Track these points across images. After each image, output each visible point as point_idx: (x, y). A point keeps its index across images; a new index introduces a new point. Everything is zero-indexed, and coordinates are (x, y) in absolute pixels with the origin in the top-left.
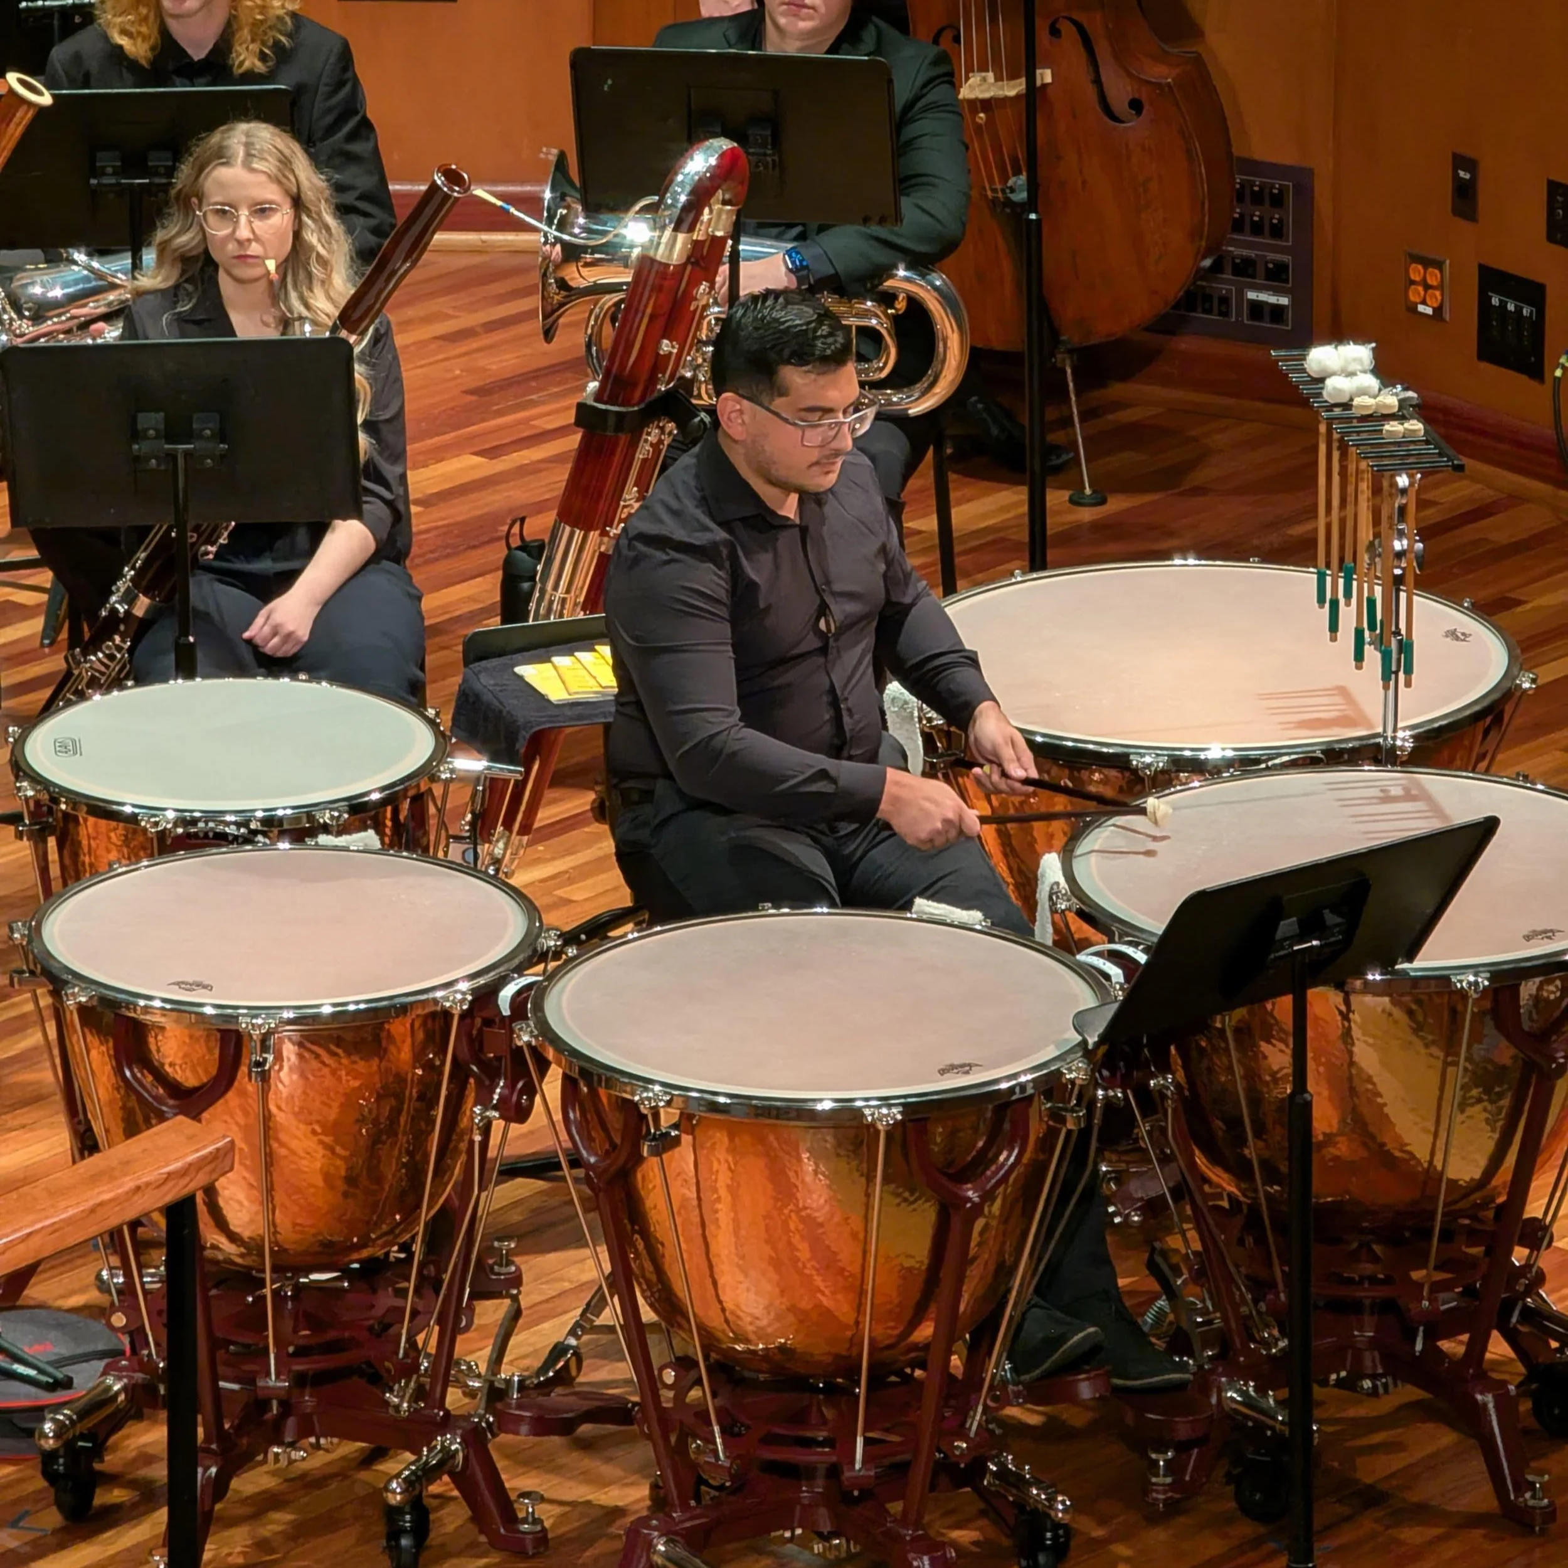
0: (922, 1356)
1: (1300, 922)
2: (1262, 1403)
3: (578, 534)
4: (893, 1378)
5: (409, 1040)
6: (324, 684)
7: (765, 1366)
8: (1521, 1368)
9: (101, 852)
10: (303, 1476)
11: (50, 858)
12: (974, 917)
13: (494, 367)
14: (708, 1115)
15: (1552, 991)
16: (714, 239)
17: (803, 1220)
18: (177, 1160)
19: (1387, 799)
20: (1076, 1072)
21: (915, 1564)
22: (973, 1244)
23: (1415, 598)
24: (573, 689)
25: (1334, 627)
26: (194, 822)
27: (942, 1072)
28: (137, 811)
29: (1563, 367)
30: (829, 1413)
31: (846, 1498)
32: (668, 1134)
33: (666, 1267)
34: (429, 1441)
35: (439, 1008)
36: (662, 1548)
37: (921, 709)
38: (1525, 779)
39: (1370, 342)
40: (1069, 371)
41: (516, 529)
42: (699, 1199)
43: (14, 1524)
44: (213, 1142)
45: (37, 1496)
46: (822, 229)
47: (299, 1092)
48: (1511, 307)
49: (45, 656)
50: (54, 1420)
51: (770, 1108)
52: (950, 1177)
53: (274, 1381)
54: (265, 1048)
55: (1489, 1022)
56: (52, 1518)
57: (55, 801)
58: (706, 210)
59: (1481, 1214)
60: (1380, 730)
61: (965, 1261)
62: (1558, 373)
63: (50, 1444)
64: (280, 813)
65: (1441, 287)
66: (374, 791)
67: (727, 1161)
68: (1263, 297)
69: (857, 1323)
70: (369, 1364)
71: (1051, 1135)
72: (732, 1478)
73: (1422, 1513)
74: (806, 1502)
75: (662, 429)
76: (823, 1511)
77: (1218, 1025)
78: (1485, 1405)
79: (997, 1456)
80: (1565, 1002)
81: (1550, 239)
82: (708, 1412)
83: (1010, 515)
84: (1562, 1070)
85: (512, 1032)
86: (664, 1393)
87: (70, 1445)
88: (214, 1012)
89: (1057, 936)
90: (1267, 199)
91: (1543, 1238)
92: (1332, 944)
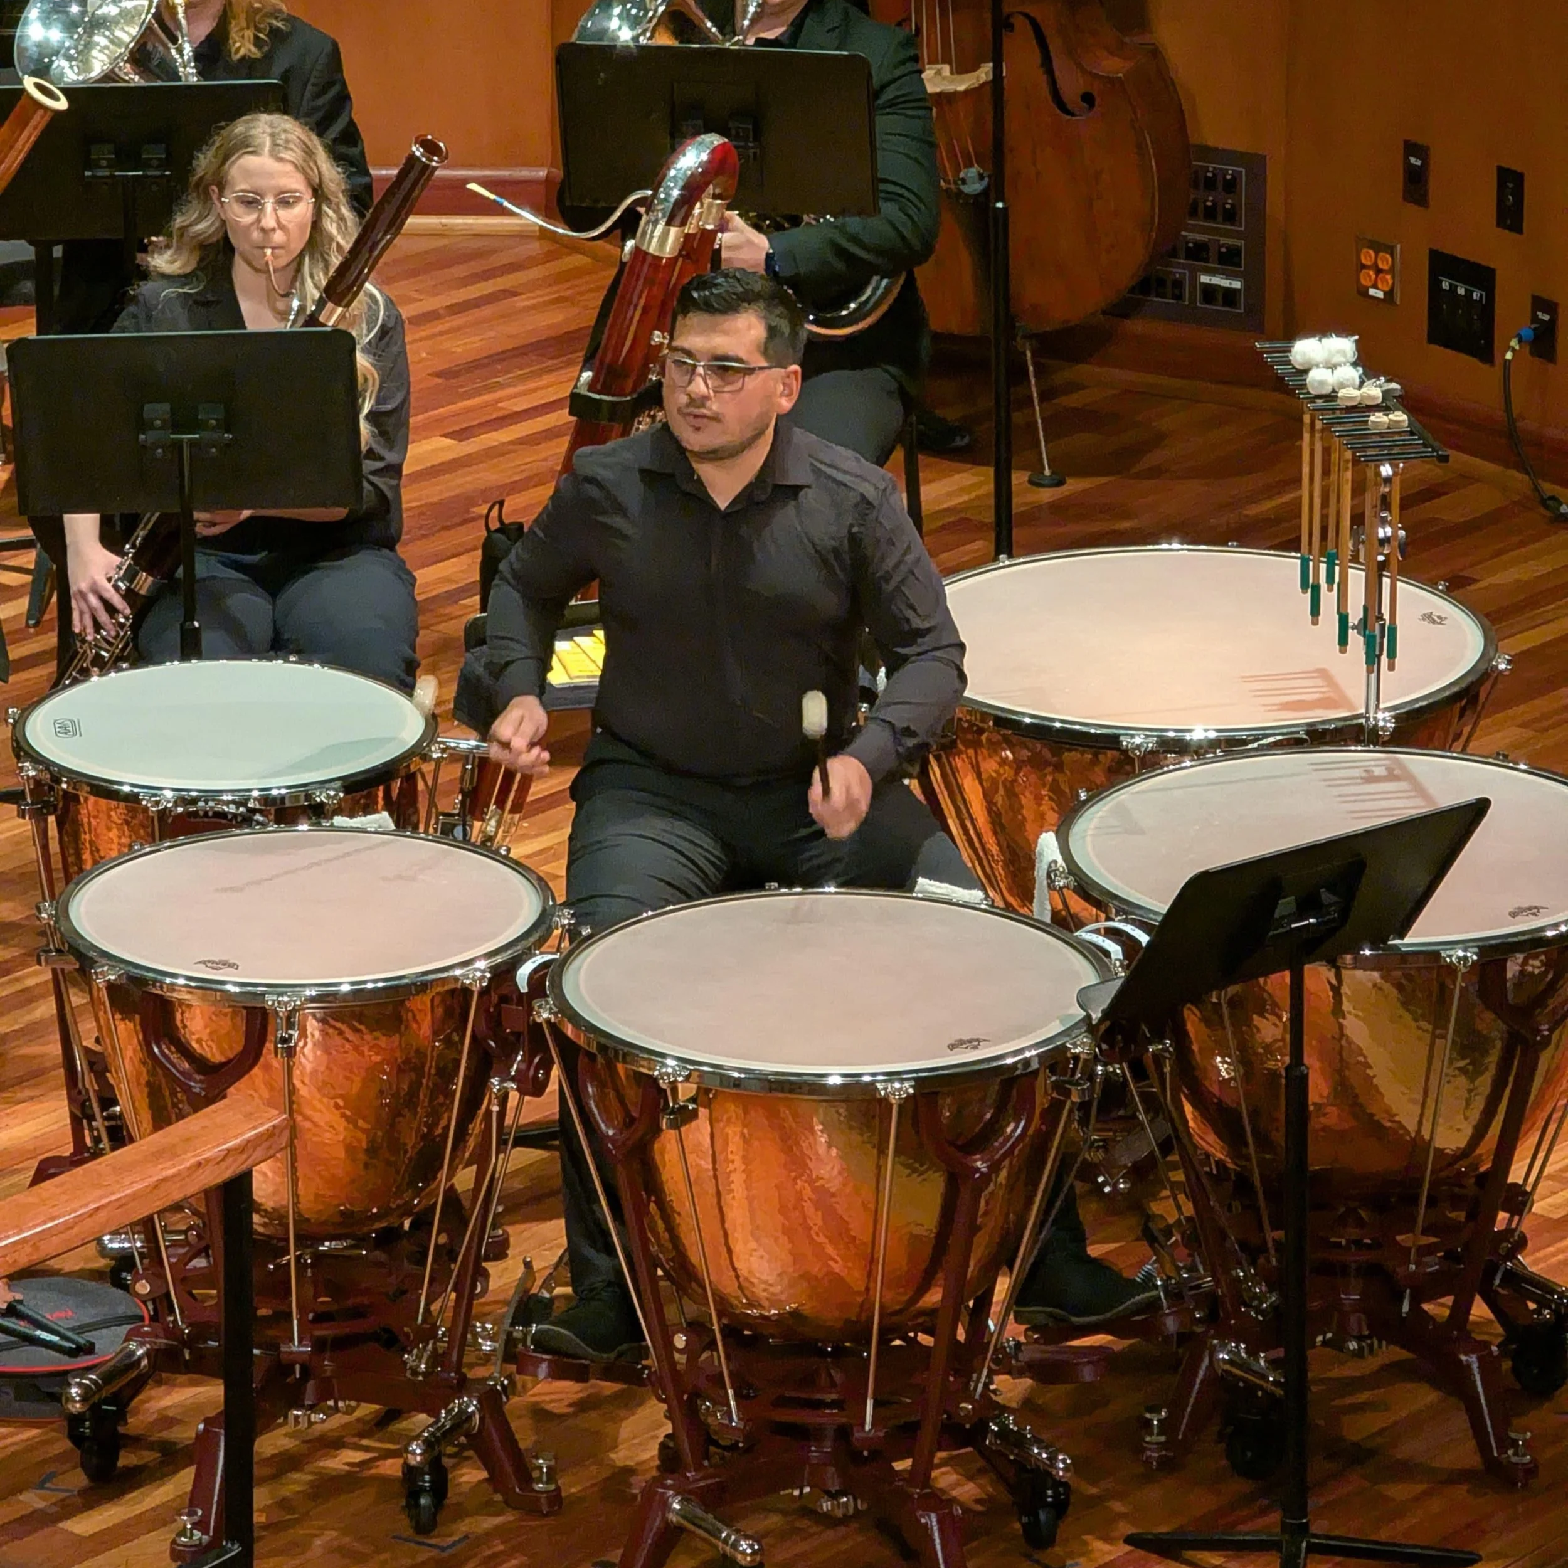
0: (930, 1321)
1: (1297, 901)
2: (1255, 1368)
4: (898, 1342)
5: (429, 1017)
6: (316, 666)
7: (775, 1331)
8: (1500, 1330)
9: (102, 829)
10: (321, 1437)
11: (50, 834)
13: (459, 350)
14: (723, 1089)
15: (1535, 966)
16: (703, 231)
17: (815, 1190)
18: (236, 1137)
19: (1371, 779)
20: (1081, 1047)
21: (923, 1520)
22: (980, 1213)
23: (1399, 584)
24: (574, 673)
25: (1315, 611)
26: (194, 801)
27: (952, 1047)
28: (136, 790)
29: (1513, 350)
30: (837, 1376)
31: (855, 1457)
32: (686, 1107)
34: (447, 1403)
35: (459, 986)
36: (677, 1506)
38: (1503, 758)
39: (1353, 335)
40: (1029, 354)
41: (495, 512)
42: (715, 1169)
43: (41, 1486)
44: (269, 1120)
45: (61, 1458)
47: (322, 1068)
48: (1461, 291)
49: (30, 637)
50: (79, 1385)
51: (783, 1082)
52: (960, 1148)
53: (297, 1346)
54: (290, 1025)
55: (1475, 996)
56: (78, 1479)
57: (56, 780)
58: (698, 205)
59: (1465, 1181)
60: (1363, 711)
61: (973, 1229)
62: (1509, 356)
63: (76, 1408)
64: (275, 792)
65: (1391, 271)
67: (742, 1134)
68: (1216, 280)
69: (867, 1289)
70: (387, 1330)
71: (1056, 1108)
72: (746, 1437)
73: (1405, 1470)
74: (814, 1461)
75: (653, 417)
76: (831, 1471)
77: (1214, 999)
78: (1469, 1366)
79: (998, 1416)
80: (1550, 976)
81: (1501, 223)
82: (722, 1373)
83: (973, 495)
84: (1547, 1041)
85: (530, 1009)
86: (677, 1356)
87: (95, 1409)
88: (237, 989)
89: (1055, 914)
90: (1220, 185)
91: (1524, 1204)
92: (1329, 921)
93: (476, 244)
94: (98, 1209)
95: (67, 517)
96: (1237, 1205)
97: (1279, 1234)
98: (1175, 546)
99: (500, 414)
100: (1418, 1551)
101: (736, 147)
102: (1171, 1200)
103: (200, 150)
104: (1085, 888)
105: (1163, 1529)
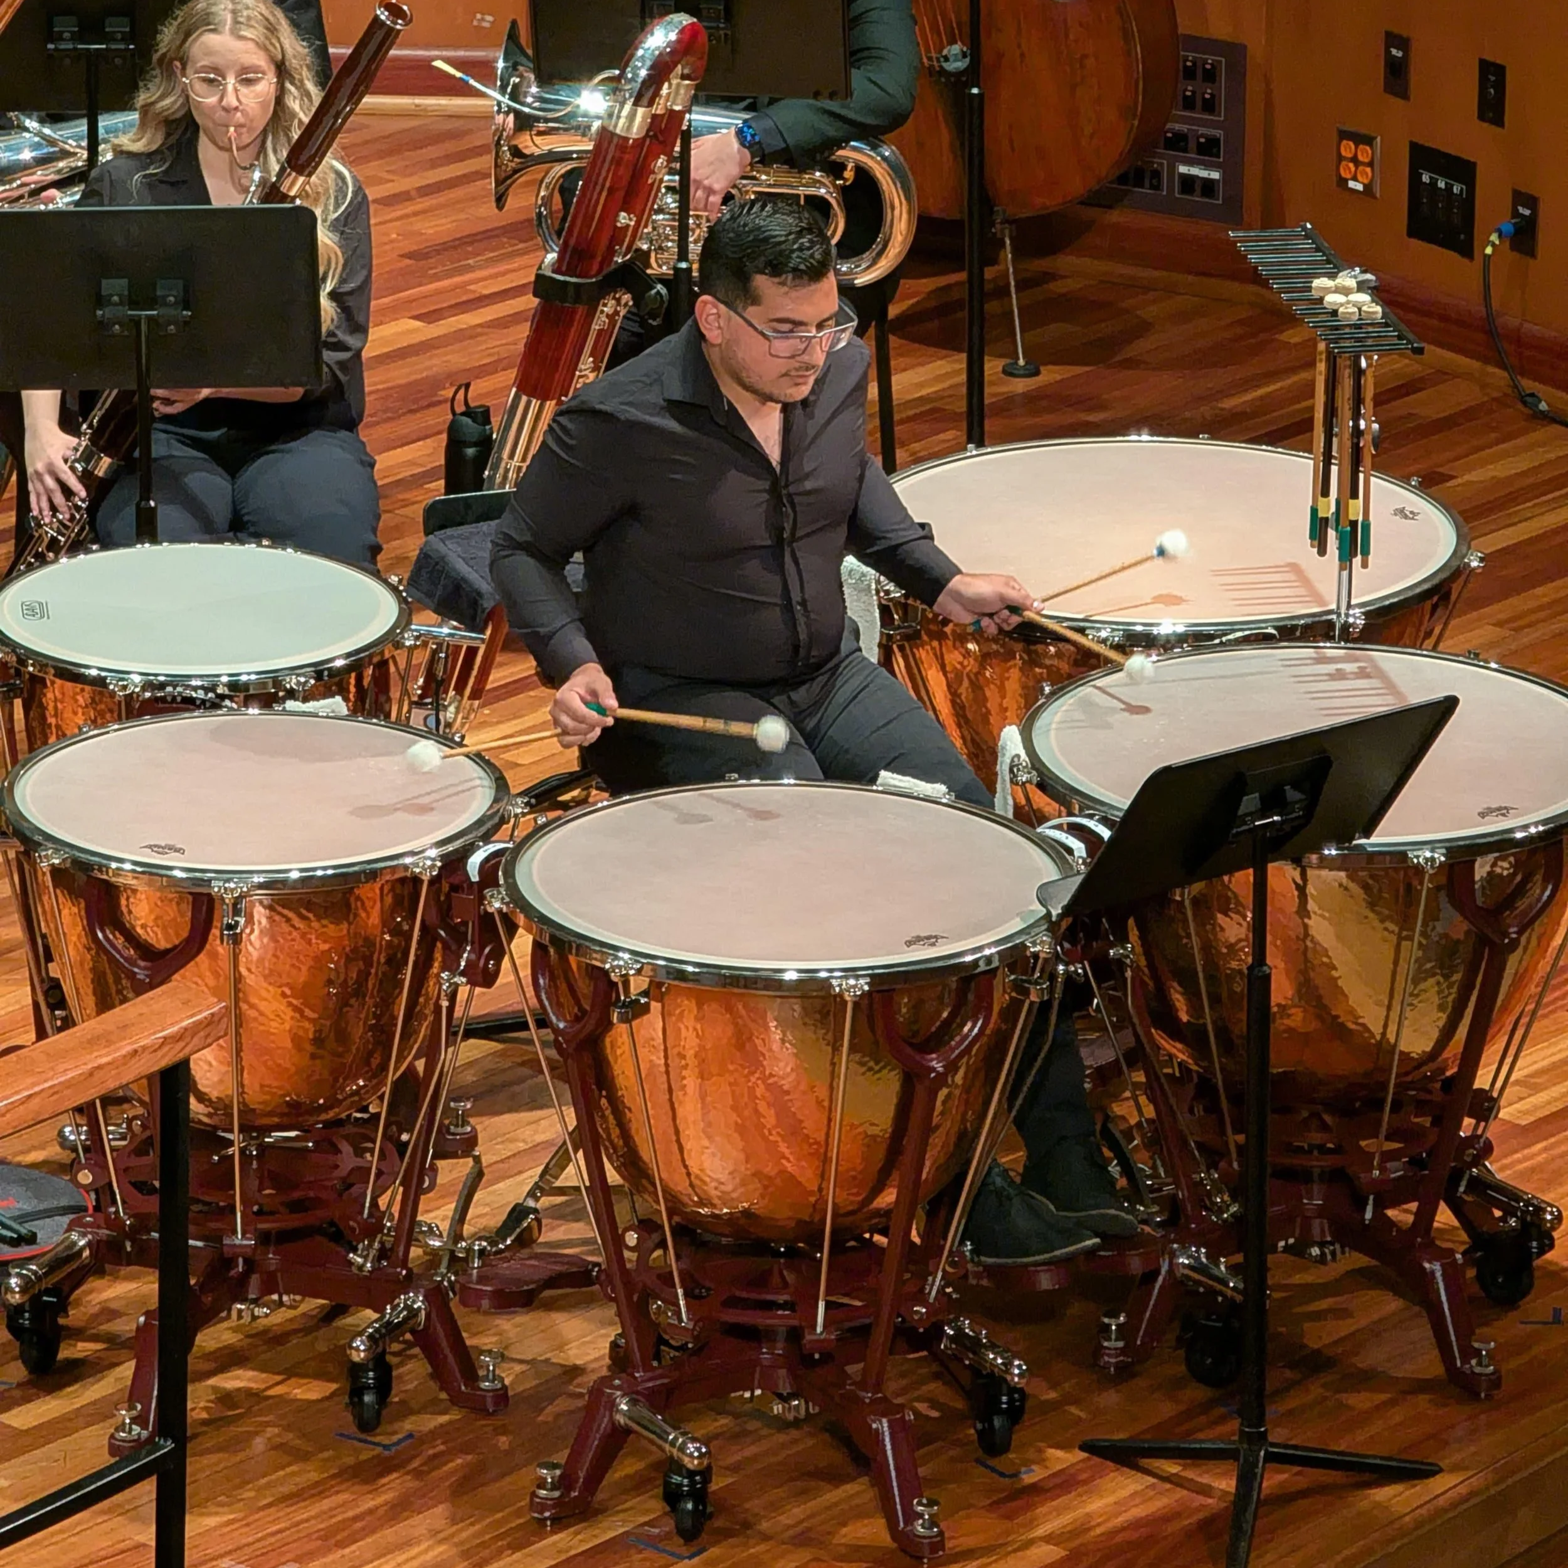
0: (884, 1222)
1: (1262, 798)
2: (1215, 1272)
3: (535, 403)
4: (852, 1243)
5: (378, 906)
6: (289, 550)
7: (727, 1231)
8: (1464, 1236)
9: (68, 714)
10: (266, 1331)
11: (16, 717)
12: (938, 789)
13: (431, 231)
14: (676, 983)
15: (1504, 868)
16: (672, 112)
17: (768, 1087)
18: (174, 1024)
19: (1342, 676)
20: (1041, 945)
21: (874, 1426)
22: (936, 1113)
23: (1373, 479)
26: (162, 686)
28: (103, 674)
29: (1493, 245)
30: (790, 1277)
31: (807, 1361)
32: (637, 1001)
33: (633, 1132)
34: (391, 1298)
35: (408, 874)
36: (625, 1408)
37: (878, 582)
38: (1474, 657)
40: (1008, 242)
41: (461, 395)
42: (667, 1065)
44: (208, 1008)
46: (772, 102)
47: (269, 956)
48: (1441, 184)
50: (19, 1275)
51: (738, 977)
52: (915, 1047)
53: (240, 1239)
54: (236, 912)
55: (1443, 897)
56: (17, 1371)
57: (22, 662)
58: (666, 85)
59: (1430, 1086)
60: (1334, 606)
61: (928, 1129)
62: (1489, 250)
63: (16, 1299)
64: (244, 678)
65: (1371, 164)
66: (338, 657)
67: (695, 1029)
68: (1195, 171)
69: (820, 1189)
70: (332, 1224)
71: (1014, 1007)
72: (696, 1339)
73: (1366, 1379)
74: (765, 1363)
75: (618, 300)
76: (783, 1372)
77: (1178, 898)
78: (1433, 1273)
79: (954, 1320)
80: (1519, 878)
81: (1482, 117)
82: (671, 1273)
83: (946, 384)
84: (1514, 945)
85: (482, 898)
86: (627, 1254)
87: (35, 1300)
88: (183, 875)
89: (1017, 808)
90: (1199, 73)
91: (1490, 1109)
92: (1293, 820)
93: (449, 125)
94: (30, 1097)
95: (25, 394)
96: (1199, 1110)
97: (1241, 1138)
98: (1145, 437)
99: (471, 296)
100: (1378, 1461)
101: (707, 28)
102: (1132, 1103)
103: (163, 24)
104: (1047, 783)
105: (1121, 1436)
